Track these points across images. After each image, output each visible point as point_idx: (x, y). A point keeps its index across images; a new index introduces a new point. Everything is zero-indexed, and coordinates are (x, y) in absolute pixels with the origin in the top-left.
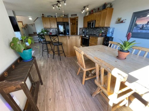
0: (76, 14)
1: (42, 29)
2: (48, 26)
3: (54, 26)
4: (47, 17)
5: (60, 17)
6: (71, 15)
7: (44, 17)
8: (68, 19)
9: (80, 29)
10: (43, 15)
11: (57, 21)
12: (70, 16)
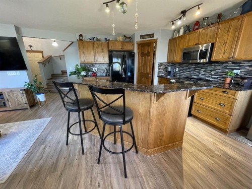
0: (153, 34)
1: (77, 65)
2: (89, 58)
3: (103, 59)
4: (89, 40)
5: (116, 40)
6: (141, 36)
7: (82, 40)
8: (133, 45)
9: (161, 64)
10: (81, 36)
11: (110, 49)
12: (137, 39)
